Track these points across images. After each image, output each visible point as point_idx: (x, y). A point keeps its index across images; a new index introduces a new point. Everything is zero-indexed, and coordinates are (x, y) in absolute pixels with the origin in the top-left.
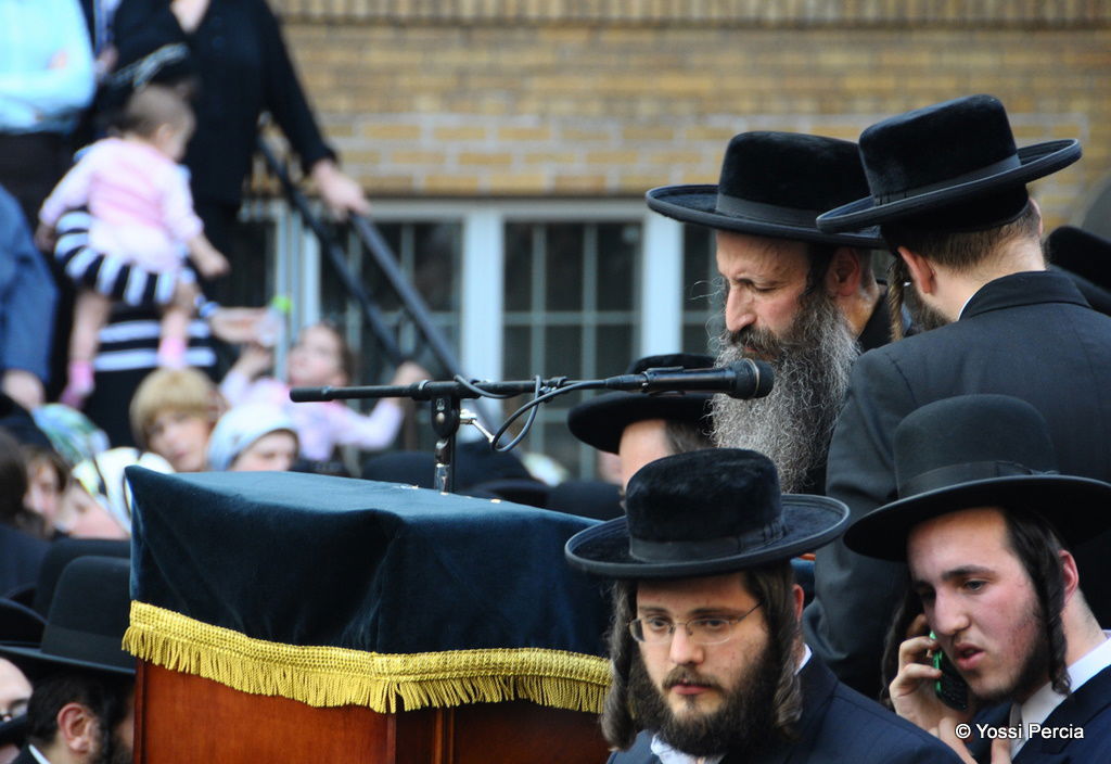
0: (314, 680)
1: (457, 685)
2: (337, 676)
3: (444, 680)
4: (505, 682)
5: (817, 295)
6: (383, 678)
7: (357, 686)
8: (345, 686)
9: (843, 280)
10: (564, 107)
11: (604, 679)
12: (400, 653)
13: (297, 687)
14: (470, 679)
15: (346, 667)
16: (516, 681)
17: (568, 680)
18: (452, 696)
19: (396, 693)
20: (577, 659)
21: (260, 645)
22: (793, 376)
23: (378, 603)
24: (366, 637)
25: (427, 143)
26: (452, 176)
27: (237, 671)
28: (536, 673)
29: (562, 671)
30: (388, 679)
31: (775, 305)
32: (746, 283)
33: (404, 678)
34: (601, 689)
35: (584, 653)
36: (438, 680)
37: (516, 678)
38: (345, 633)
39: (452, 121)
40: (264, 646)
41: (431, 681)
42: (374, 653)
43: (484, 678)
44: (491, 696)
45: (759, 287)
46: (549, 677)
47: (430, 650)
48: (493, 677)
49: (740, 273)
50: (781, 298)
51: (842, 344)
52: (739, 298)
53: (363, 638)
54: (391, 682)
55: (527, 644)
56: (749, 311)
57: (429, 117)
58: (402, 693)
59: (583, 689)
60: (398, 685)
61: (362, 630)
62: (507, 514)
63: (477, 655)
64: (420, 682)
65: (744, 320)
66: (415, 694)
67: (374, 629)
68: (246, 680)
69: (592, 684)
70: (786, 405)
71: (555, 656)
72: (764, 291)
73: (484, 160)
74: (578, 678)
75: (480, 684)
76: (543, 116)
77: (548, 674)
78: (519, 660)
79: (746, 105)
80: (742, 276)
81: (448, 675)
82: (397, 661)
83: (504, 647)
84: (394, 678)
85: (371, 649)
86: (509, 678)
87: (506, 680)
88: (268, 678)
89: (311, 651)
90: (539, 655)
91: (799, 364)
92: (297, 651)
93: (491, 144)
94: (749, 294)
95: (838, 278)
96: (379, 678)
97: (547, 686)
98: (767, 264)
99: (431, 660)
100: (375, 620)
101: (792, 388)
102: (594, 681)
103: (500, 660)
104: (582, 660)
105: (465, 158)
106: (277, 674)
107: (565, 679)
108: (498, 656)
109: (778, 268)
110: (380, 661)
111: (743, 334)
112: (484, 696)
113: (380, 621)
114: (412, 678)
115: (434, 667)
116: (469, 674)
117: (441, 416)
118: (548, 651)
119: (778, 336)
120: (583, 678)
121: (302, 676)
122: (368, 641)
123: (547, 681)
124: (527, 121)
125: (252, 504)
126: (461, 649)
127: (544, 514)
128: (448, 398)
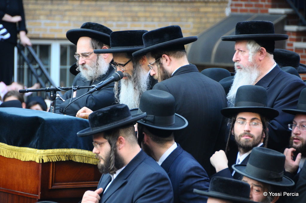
0: (23, 155)
1: (56, 157)
2: (28, 154)
3: (53, 155)
7: (32, 157)
8: (30, 156)
10: (74, 19)
11: (89, 156)
12: (43, 149)
13: (19, 156)
14: (59, 155)
15: (30, 152)
16: (69, 156)
17: (81, 156)
18: (54, 159)
20: (83, 151)
21: (10, 147)
23: (38, 138)
25: (43, 26)
26: (48, 34)
27: (5, 153)
28: (74, 154)
29: (80, 154)
30: (40, 155)
33: (44, 155)
35: (85, 149)
36: (51, 156)
37: (69, 155)
38: (30, 144)
39: (48, 21)
41: (50, 156)
42: (37, 149)
43: (62, 155)
44: (63, 159)
46: (77, 155)
47: (50, 149)
48: (64, 155)
54: (41, 156)
55: (72, 148)
57: (43, 21)
58: (43, 159)
59: (84, 158)
61: (34, 144)
62: (68, 118)
64: (47, 156)
66: (46, 159)
67: (37, 144)
68: (7, 155)
73: (56, 31)
74: (83, 155)
75: (61, 157)
76: (69, 21)
78: (70, 151)
79: (116, 19)
81: (54, 154)
82: (42, 151)
83: (66, 148)
84: (41, 155)
85: (36, 148)
87: (67, 156)
88: (12, 154)
89: (22, 148)
90: (74, 150)
92: (19, 148)
93: (57, 27)
96: (38, 155)
97: (76, 157)
99: (50, 151)
100: (37, 142)
102: (87, 156)
103: (65, 151)
105: (52, 30)
106: (14, 153)
110: (38, 151)
113: (38, 142)
114: (45, 155)
115: (51, 152)
117: (52, 95)
118: (77, 149)
120: (85, 155)
121: (20, 154)
122: (35, 146)
124: (66, 22)
126: (57, 149)
128: (54, 91)
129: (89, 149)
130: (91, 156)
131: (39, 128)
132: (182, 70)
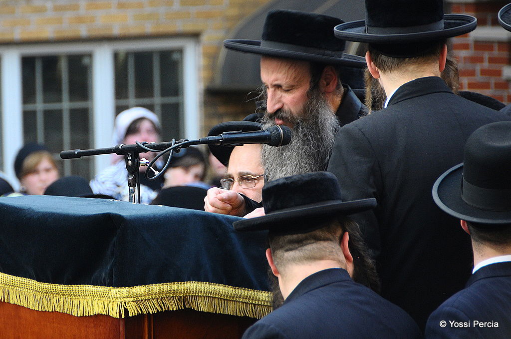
0: (76, 302)
1: (155, 302)
2: (90, 300)
3: (148, 300)
4: (179, 299)
5: (315, 92)
6: (117, 300)
7: (102, 305)
8: (94, 304)
9: (328, 84)
11: (227, 296)
12: (125, 286)
13: (66, 307)
14: (161, 299)
15: (94, 295)
16: (184, 298)
17: (210, 297)
18: (152, 308)
19: (124, 308)
20: (213, 286)
21: (45, 286)
22: (305, 135)
23: (112, 261)
24: (106, 279)
27: (32, 300)
28: (194, 294)
29: (207, 292)
30: (119, 300)
31: (293, 98)
32: (278, 87)
33: (128, 299)
34: (226, 302)
35: (216, 283)
36: (145, 300)
37: (184, 297)
38: (93, 277)
40: (47, 286)
41: (142, 300)
42: (111, 287)
43: (169, 298)
44: (172, 307)
45: (284, 88)
46: (201, 296)
47: (141, 285)
48: (173, 297)
49: (275, 81)
50: (296, 94)
51: (329, 118)
52: (274, 95)
53: (104, 279)
54: (121, 302)
55: (189, 280)
56: (279, 102)
58: (128, 308)
59: (217, 301)
60: (125, 303)
61: (104, 275)
62: (173, 212)
63: (165, 286)
64: (136, 301)
65: (277, 107)
66: (134, 308)
67: (111, 275)
68: (37, 304)
69: (221, 299)
70: (303, 151)
71: (203, 285)
72: (287, 91)
74: (214, 296)
75: (167, 301)
77: (200, 294)
78: (186, 288)
80: (276, 83)
81: (150, 297)
82: (124, 291)
83: (178, 281)
84: (123, 300)
85: (109, 285)
86: (181, 297)
87: (179, 298)
88: (49, 303)
89: (74, 288)
91: (307, 128)
92: (66, 288)
94: (279, 93)
95: (325, 83)
96: (114, 300)
97: (200, 301)
98: (290, 75)
99: (141, 289)
100: (111, 270)
101: (305, 141)
102: (222, 297)
103: (176, 288)
104: (216, 287)
106: (54, 301)
107: (208, 297)
108: (175, 286)
109: (295, 78)
110: (114, 291)
111: (277, 114)
112: (169, 307)
113: (114, 270)
114: (132, 299)
115: (143, 293)
116: (161, 296)
117: (130, 162)
119: (295, 114)
120: (217, 296)
121: (69, 301)
122: (107, 281)
123: (200, 298)
125: (38, 212)
127: (193, 212)
128: (133, 152)
129: (224, 280)
130: (230, 297)
131: (115, 239)
132: (405, 92)
